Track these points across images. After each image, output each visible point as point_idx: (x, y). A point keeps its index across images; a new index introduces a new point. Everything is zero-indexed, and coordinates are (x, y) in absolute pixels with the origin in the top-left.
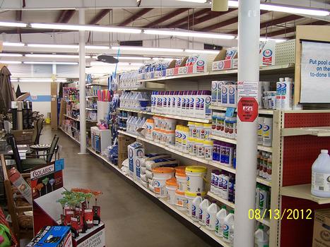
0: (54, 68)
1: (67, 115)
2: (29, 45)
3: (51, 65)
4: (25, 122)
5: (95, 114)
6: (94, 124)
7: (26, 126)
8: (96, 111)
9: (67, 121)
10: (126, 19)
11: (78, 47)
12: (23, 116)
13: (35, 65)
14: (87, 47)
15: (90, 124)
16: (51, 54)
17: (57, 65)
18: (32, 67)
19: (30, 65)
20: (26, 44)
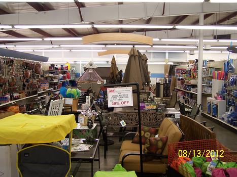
0: (167, 55)
1: (178, 88)
2: (162, 40)
3: (165, 53)
4: (165, 92)
5: (210, 88)
6: (210, 95)
7: (166, 95)
8: (210, 87)
9: (179, 92)
10: (221, 19)
11: (198, 40)
12: (164, 88)
13: (154, 53)
14: (204, 41)
15: (205, 96)
16: (165, 45)
17: (169, 53)
18: (152, 54)
19: (150, 52)
20: (160, 39)
